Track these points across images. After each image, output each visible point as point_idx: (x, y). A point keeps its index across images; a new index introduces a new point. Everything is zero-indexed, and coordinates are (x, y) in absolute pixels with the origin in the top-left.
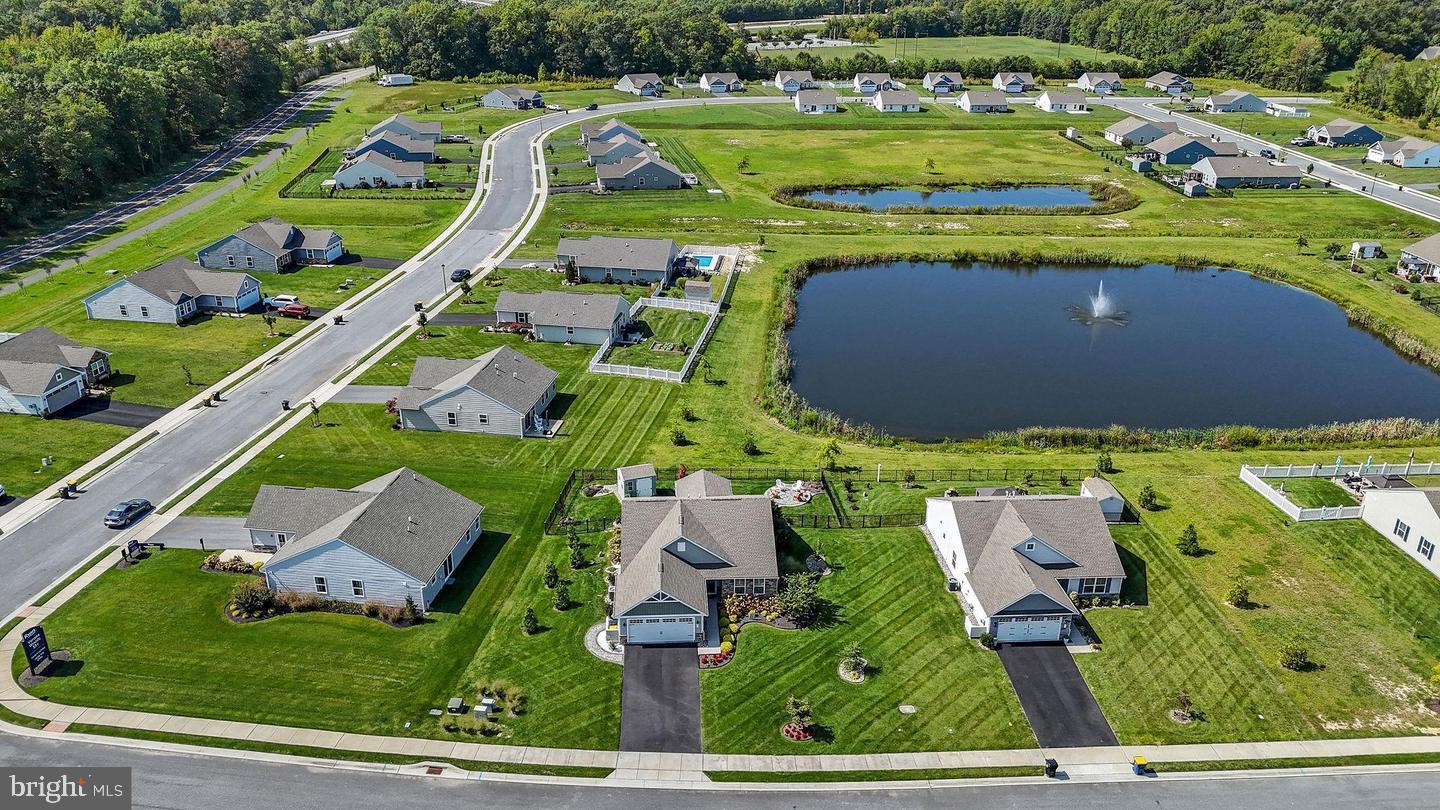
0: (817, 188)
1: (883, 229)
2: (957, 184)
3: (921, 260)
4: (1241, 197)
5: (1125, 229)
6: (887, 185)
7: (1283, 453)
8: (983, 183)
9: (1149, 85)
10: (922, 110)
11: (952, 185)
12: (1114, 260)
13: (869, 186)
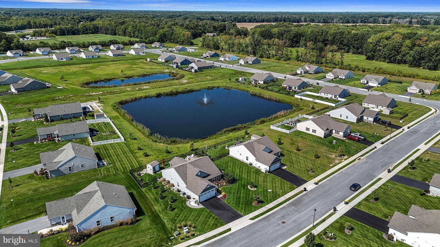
0: (92, 82)
1: (127, 90)
2: (133, 76)
3: (148, 97)
4: (205, 71)
5: (188, 82)
6: (113, 79)
7: (271, 122)
8: (140, 75)
9: (153, 46)
10: (98, 57)
11: (132, 76)
12: (194, 90)
13: (108, 80)
